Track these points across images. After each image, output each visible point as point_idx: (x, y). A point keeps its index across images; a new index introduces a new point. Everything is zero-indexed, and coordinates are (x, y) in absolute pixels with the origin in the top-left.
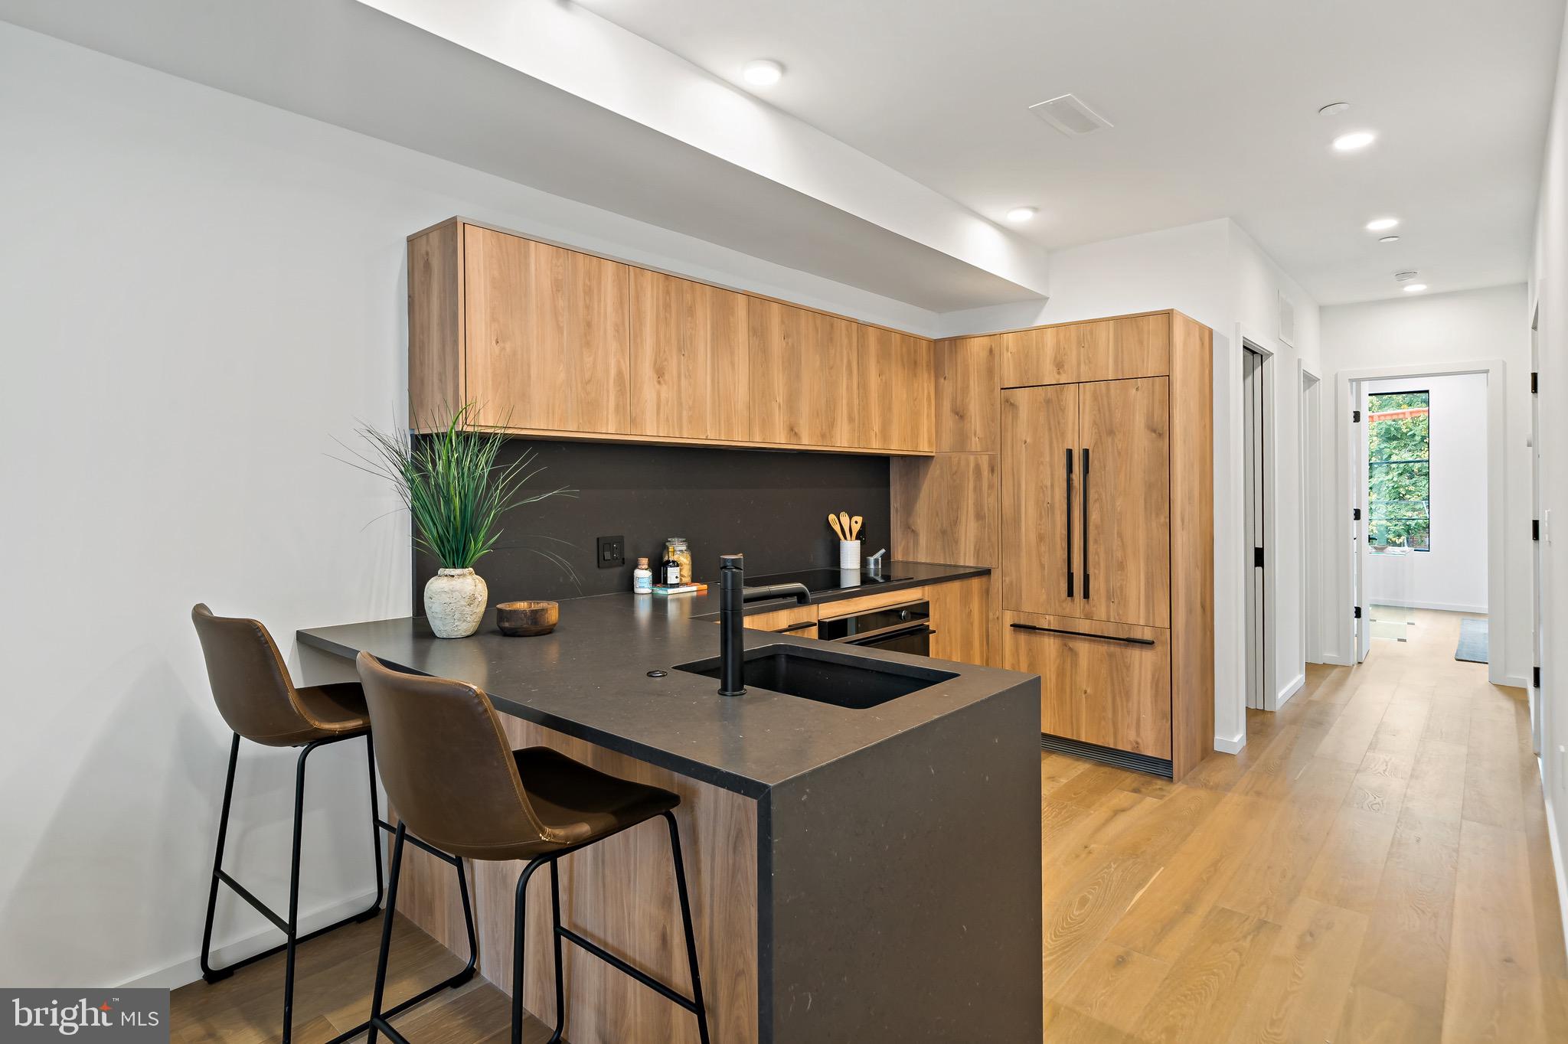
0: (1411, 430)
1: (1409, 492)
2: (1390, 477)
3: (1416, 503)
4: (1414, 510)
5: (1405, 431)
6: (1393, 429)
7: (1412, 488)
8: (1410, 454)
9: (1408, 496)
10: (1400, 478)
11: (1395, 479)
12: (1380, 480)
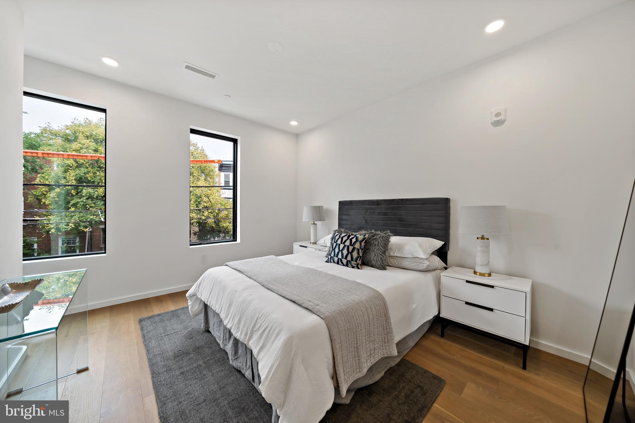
0: (93, 179)
1: (91, 207)
2: (82, 200)
3: (95, 212)
4: (94, 215)
5: (90, 179)
6: (83, 178)
7: (93, 205)
8: (93, 190)
9: (91, 209)
10: (87, 201)
11: (84, 201)
12: (76, 201)
